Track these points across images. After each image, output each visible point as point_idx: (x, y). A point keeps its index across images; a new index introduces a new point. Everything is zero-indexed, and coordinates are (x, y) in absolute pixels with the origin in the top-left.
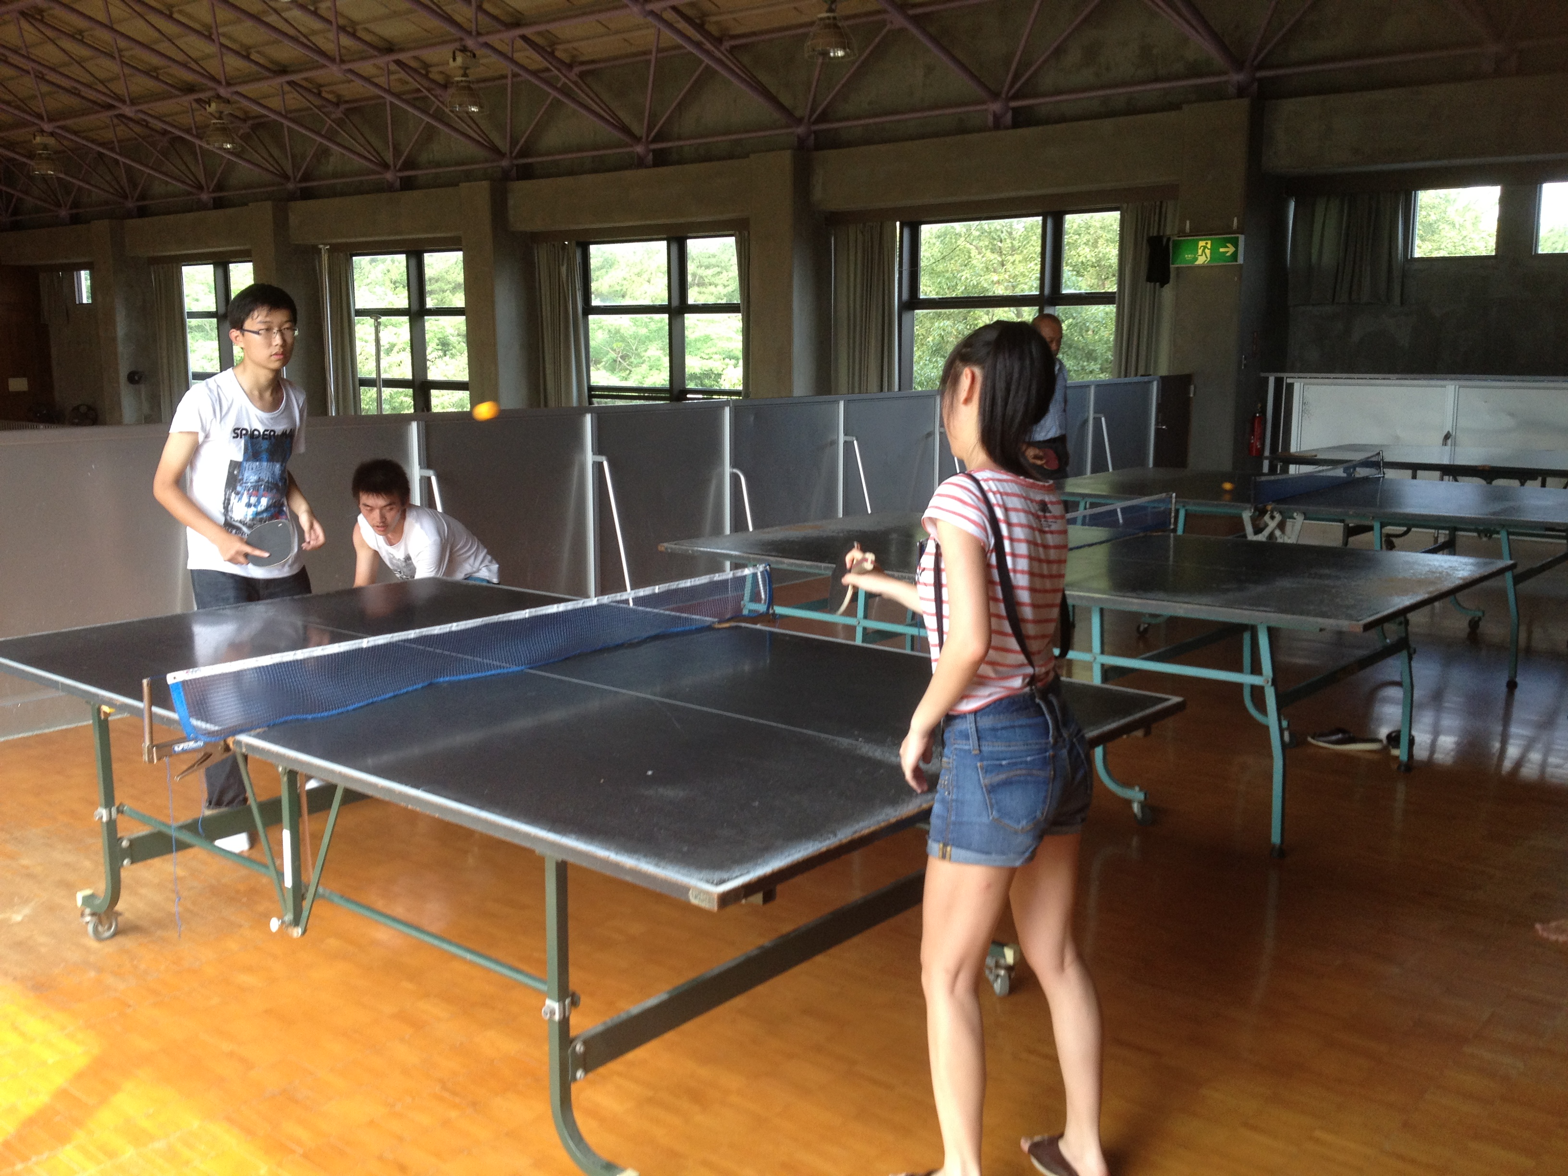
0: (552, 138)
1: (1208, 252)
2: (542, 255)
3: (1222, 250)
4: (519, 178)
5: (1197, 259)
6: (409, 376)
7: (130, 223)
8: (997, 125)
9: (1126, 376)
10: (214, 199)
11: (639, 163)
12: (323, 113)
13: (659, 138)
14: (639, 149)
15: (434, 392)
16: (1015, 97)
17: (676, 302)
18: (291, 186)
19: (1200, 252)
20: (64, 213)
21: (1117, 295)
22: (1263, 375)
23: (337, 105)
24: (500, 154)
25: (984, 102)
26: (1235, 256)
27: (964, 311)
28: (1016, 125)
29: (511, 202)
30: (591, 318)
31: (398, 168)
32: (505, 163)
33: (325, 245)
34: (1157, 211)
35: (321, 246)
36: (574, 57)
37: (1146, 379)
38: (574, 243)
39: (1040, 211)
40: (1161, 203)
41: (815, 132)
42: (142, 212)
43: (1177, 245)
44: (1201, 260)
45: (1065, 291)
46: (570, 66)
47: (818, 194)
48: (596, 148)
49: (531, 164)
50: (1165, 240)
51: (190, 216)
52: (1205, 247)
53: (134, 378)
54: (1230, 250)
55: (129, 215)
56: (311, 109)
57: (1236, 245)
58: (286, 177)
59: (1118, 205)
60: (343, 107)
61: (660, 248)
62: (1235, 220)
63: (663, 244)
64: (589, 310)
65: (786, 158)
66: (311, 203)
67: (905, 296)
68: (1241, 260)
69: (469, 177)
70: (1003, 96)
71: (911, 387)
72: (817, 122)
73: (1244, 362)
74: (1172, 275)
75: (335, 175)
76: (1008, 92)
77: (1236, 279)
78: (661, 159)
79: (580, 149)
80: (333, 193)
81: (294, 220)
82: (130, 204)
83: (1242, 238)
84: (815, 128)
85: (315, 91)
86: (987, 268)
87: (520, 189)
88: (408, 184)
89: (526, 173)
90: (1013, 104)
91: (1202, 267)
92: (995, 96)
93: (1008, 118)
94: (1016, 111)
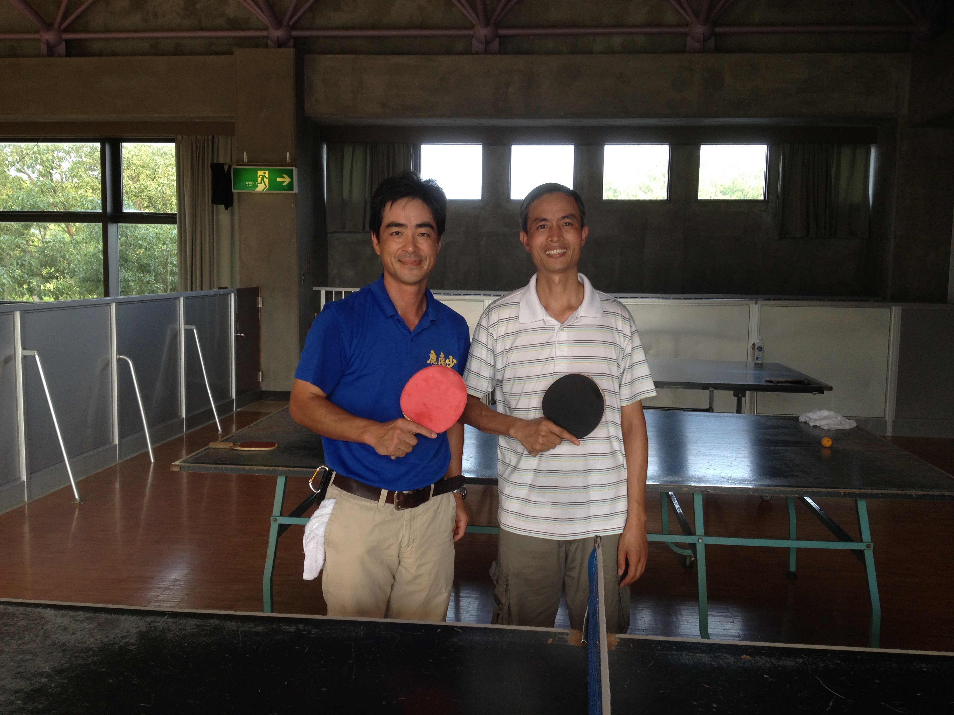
1: (266, 181)
3: (279, 180)
5: (257, 186)
8: (51, 51)
16: (66, 30)
19: (259, 180)
21: (177, 216)
25: (37, 32)
26: (290, 186)
28: (69, 54)
37: (222, 292)
39: (98, 138)
43: (237, 172)
44: (260, 188)
45: (126, 210)
50: (226, 168)
52: (263, 176)
54: (286, 180)
57: (291, 174)
59: (173, 136)
62: (288, 154)
68: (296, 190)
70: (56, 25)
73: (303, 278)
74: (235, 198)
76: (61, 25)
77: (292, 207)
83: (295, 170)
90: (66, 36)
91: (261, 194)
92: (49, 27)
93: (62, 48)
94: (68, 42)
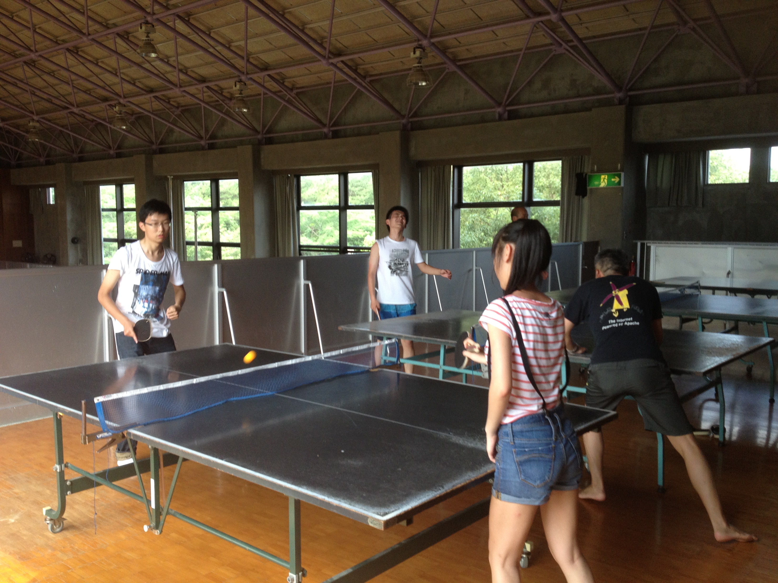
0: (283, 124)
1: (606, 181)
2: (277, 181)
3: (613, 180)
4: (266, 144)
5: (600, 184)
6: (211, 240)
7: (76, 164)
8: (501, 118)
9: (566, 241)
10: (116, 153)
11: (325, 137)
12: (171, 112)
13: (334, 125)
14: (325, 130)
15: (223, 248)
16: (509, 105)
17: (343, 204)
18: (154, 147)
19: (602, 180)
20: (42, 160)
21: (561, 202)
22: (634, 241)
23: (177, 108)
24: (256, 131)
25: (494, 107)
26: (619, 183)
27: (484, 209)
28: (509, 118)
29: (262, 156)
30: (301, 211)
31: (207, 138)
32: (259, 136)
33: (171, 176)
34: (580, 161)
35: (169, 177)
36: (293, 85)
37: (576, 243)
38: (293, 175)
39: (522, 160)
40: (582, 157)
41: (411, 122)
42: (81, 160)
43: (591, 177)
44: (603, 185)
45: (535, 200)
46: (292, 90)
47: (413, 151)
48: (303, 129)
49: (273, 137)
50: (584, 175)
51: (105, 162)
52: (604, 179)
53: (74, 241)
54: (617, 180)
55: (74, 161)
56: (165, 110)
57: (619, 176)
58: (152, 143)
59: (560, 157)
60: (180, 109)
61: (335, 177)
62: (619, 165)
63: (337, 176)
64: (300, 208)
65: (397, 134)
66: (163, 156)
67: (456, 201)
68: (622, 185)
69: (242, 143)
70: (503, 104)
71: (459, 246)
72: (413, 116)
73: (625, 235)
74: (588, 192)
75: (176, 142)
76: (506, 102)
77: (620, 194)
78: (336, 135)
79: (296, 130)
80: (175, 151)
81: (155, 164)
82: (75, 156)
83: (623, 174)
84: (411, 120)
85: (167, 101)
86: (495, 188)
87: (267, 149)
88: (212, 147)
89: (270, 141)
90: (508, 108)
91: (603, 188)
92: (499, 104)
93: (506, 115)
94: (510, 112)
